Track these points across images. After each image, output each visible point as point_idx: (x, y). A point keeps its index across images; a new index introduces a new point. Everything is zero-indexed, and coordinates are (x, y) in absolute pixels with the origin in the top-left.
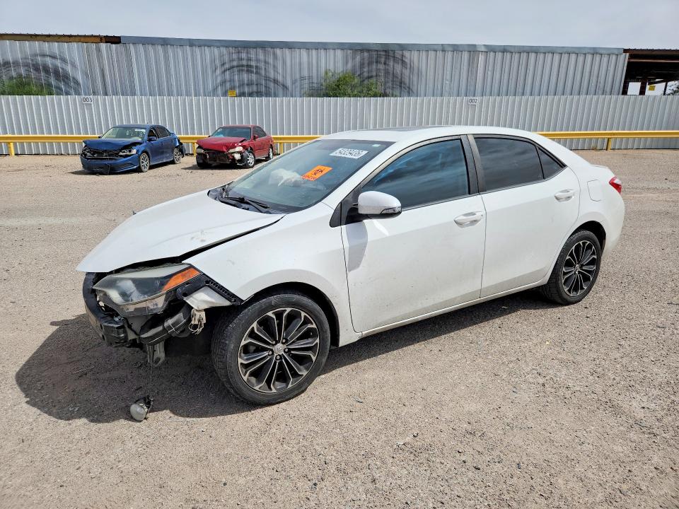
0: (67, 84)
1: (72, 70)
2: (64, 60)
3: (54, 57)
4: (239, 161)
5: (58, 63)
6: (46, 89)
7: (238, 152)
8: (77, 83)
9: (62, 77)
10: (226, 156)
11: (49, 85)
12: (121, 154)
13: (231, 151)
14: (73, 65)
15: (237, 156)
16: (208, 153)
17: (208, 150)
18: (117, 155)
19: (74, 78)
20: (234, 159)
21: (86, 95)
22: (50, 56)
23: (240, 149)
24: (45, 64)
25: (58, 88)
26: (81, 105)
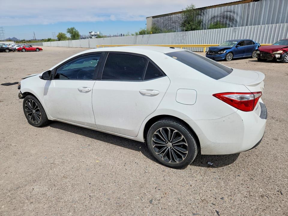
0: (233, 23)
1: (236, 17)
2: (234, 12)
3: (231, 12)
4: (278, 58)
5: (232, 14)
6: (225, 26)
7: (279, 54)
8: (236, 22)
9: (232, 19)
10: (271, 55)
11: (226, 24)
12: (219, 53)
13: (274, 53)
14: (237, 14)
15: (277, 56)
16: (262, 53)
17: (262, 52)
18: (217, 53)
19: (236, 20)
20: (275, 57)
21: (235, 27)
22: (229, 11)
23: (281, 52)
24: (227, 15)
25: (229, 25)
26: (233, 31)
